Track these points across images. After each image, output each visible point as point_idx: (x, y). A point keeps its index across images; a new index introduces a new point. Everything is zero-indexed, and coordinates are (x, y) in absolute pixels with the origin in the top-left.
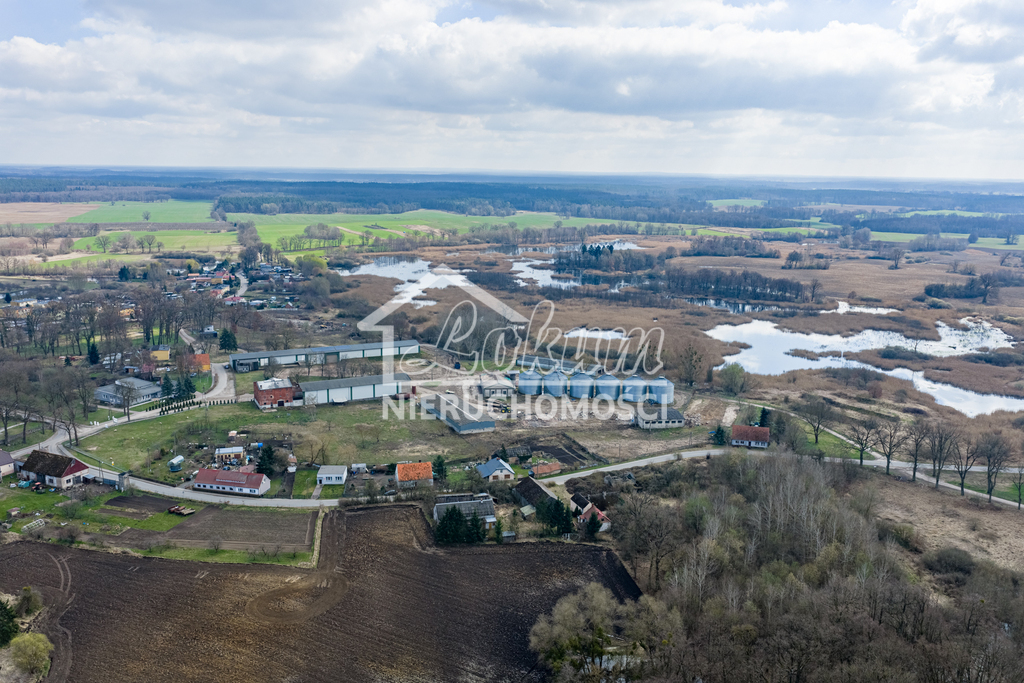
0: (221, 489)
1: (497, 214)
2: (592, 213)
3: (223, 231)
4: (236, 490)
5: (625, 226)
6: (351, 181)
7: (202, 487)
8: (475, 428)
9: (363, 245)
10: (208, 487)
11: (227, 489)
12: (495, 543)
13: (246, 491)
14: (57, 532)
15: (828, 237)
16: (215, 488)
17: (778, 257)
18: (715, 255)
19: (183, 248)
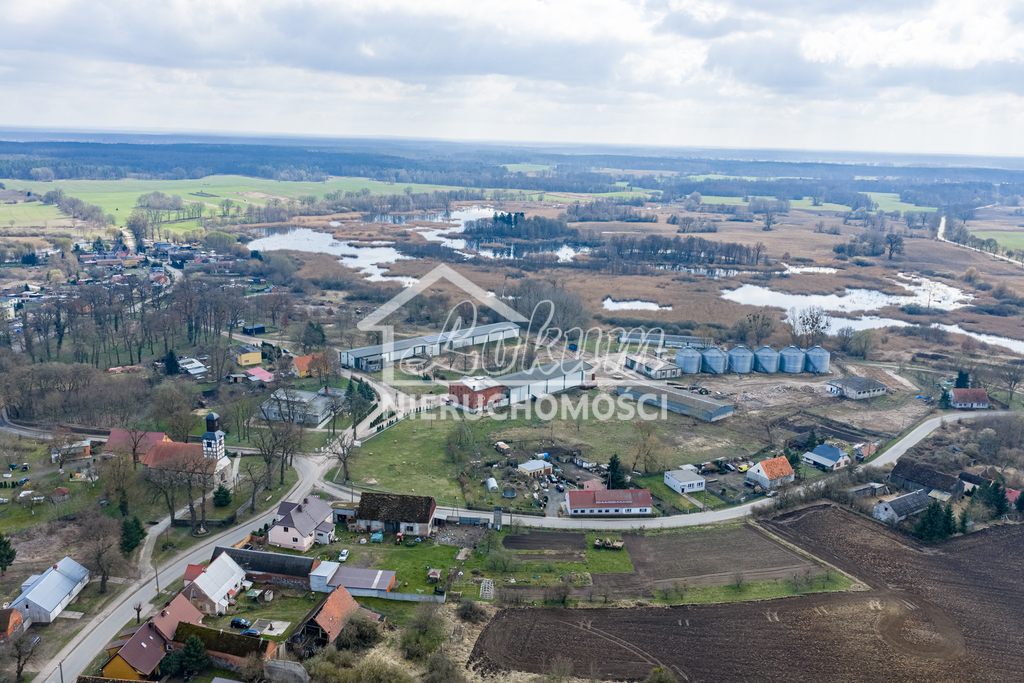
0: (604, 512)
1: (310, 179)
2: (412, 178)
3: (20, 202)
4: (623, 511)
5: (470, 192)
6: (73, 140)
7: (579, 512)
8: (720, 414)
9: (224, 215)
10: (587, 512)
11: (612, 511)
12: (961, 534)
13: (635, 511)
14: (542, 592)
15: (661, 201)
16: (596, 512)
17: (655, 222)
18: (598, 220)
19: (12, 223)
